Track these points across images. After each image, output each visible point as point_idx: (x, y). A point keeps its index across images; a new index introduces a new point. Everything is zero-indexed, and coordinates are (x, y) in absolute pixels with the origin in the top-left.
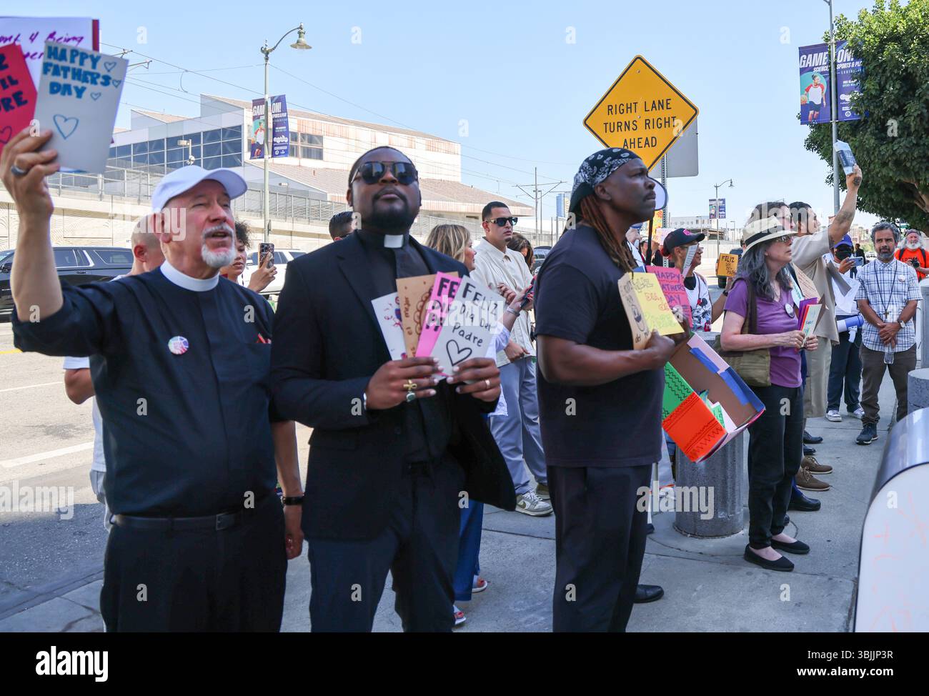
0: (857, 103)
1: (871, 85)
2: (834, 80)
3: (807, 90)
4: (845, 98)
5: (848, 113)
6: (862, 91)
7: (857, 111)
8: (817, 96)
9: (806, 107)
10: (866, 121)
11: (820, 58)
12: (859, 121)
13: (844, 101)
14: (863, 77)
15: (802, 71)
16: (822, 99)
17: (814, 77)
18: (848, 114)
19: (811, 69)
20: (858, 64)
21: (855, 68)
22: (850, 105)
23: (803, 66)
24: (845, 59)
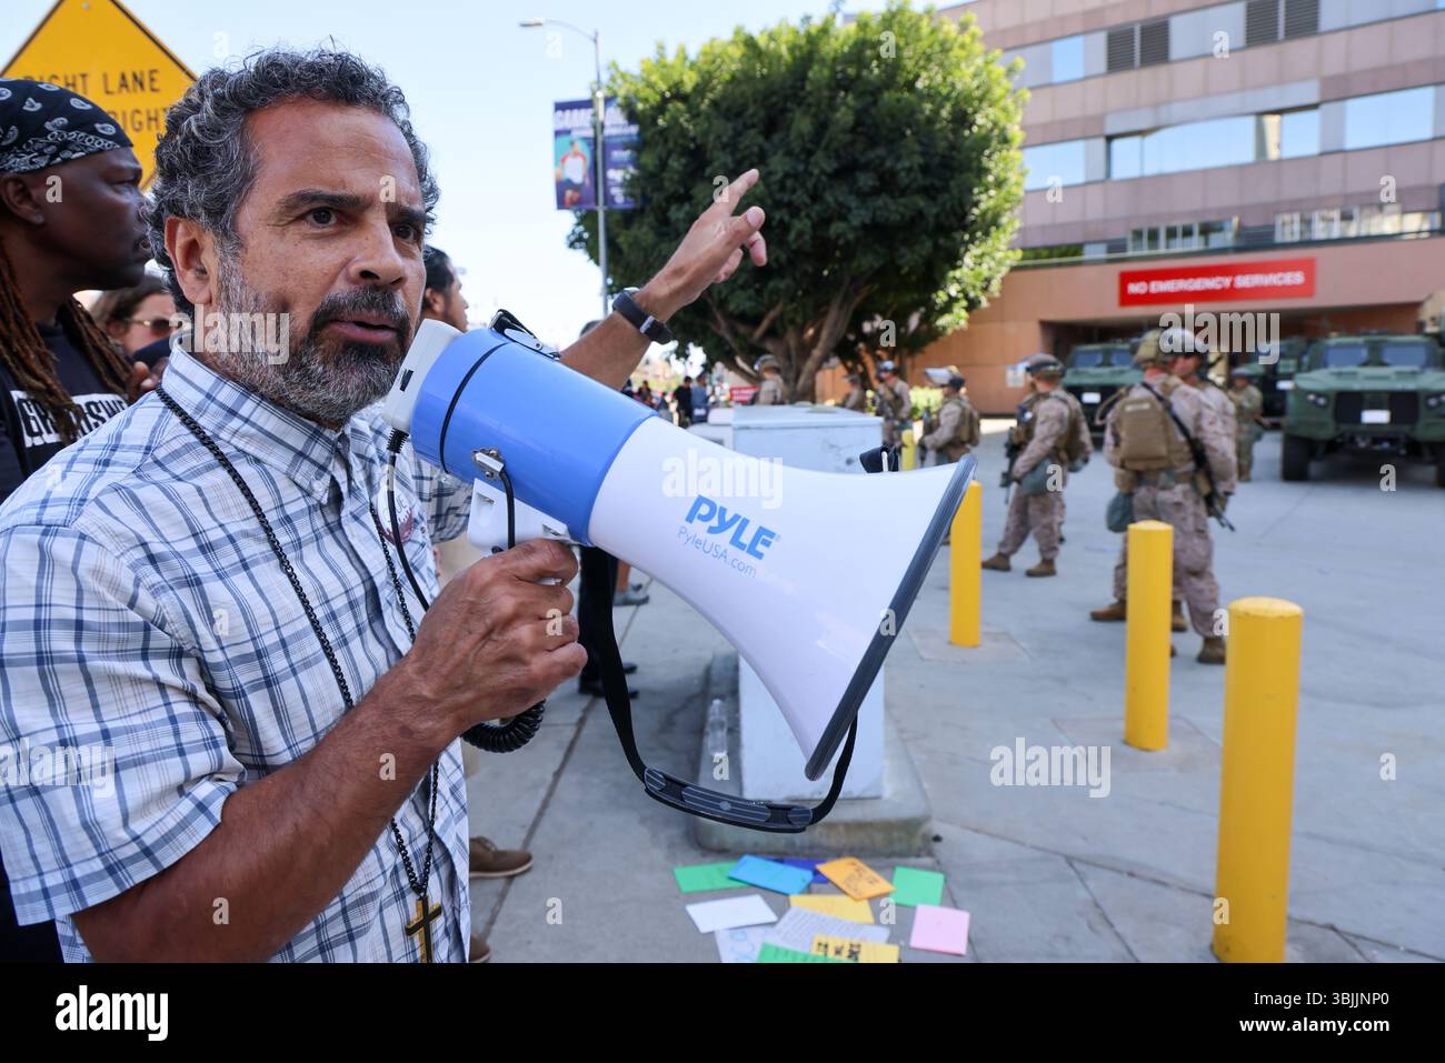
0: (628, 185)
1: (649, 159)
2: (599, 149)
3: (563, 160)
4: (616, 175)
5: (618, 195)
6: (637, 166)
7: (632, 195)
8: (577, 171)
9: (563, 186)
10: (642, 211)
11: (580, 119)
12: (634, 211)
13: (613, 180)
14: (639, 146)
15: (558, 133)
16: (584, 177)
17: (572, 143)
18: (620, 199)
19: (567, 132)
20: (634, 129)
21: (630, 135)
22: (621, 185)
23: (561, 126)
24: (615, 123)
